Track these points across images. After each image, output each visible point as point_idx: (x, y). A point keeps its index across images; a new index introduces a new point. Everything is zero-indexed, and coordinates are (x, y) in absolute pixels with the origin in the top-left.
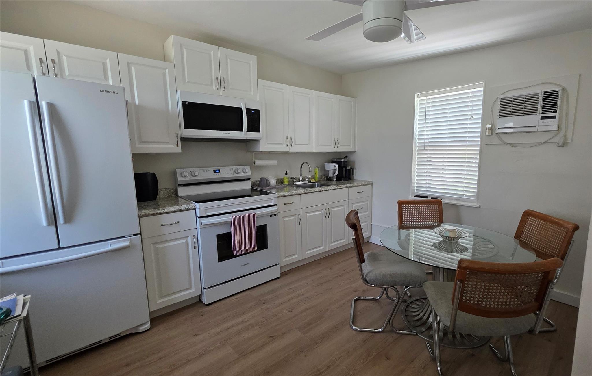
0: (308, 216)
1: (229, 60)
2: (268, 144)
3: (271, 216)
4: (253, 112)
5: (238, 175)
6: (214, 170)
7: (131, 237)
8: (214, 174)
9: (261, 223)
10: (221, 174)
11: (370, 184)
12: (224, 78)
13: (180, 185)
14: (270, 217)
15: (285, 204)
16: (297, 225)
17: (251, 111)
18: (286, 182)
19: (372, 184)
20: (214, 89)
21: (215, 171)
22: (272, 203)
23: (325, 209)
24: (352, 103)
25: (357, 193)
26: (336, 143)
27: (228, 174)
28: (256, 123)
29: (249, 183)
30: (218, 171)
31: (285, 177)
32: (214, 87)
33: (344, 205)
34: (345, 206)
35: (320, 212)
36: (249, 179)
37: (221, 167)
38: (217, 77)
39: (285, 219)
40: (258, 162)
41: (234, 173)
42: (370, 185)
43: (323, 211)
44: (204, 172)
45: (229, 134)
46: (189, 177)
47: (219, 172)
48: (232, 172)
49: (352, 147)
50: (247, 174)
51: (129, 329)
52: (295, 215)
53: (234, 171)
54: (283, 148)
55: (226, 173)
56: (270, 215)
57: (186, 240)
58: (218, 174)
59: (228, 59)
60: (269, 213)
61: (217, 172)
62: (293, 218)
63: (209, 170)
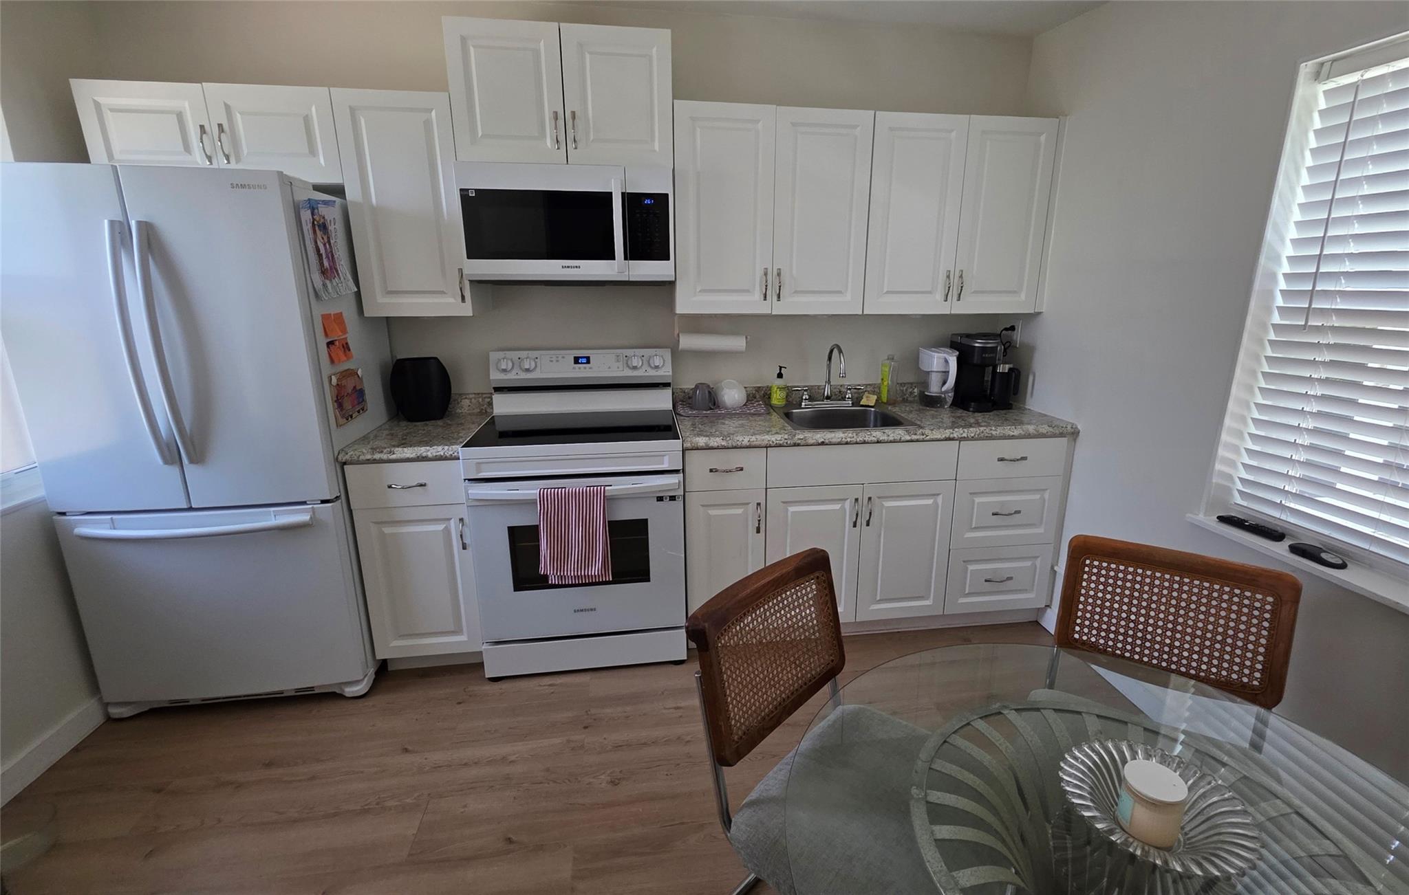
0: (789, 514)
1: (588, 56)
2: (703, 291)
3: (660, 499)
4: (647, 201)
5: (635, 373)
6: (575, 358)
7: (315, 506)
8: (574, 368)
9: (626, 513)
10: (590, 368)
11: (1062, 435)
12: (573, 113)
13: (499, 390)
14: (658, 501)
15: (711, 471)
16: (750, 535)
17: (643, 199)
18: (778, 398)
19: (1075, 434)
20: (550, 147)
21: (576, 360)
22: (663, 464)
23: (857, 500)
24: (1043, 138)
25: (998, 461)
26: (955, 286)
27: (609, 368)
28: (657, 235)
29: (667, 393)
30: (584, 361)
31: (774, 386)
32: (549, 142)
33: (934, 495)
34: (940, 499)
35: (837, 507)
36: (667, 385)
37: (595, 351)
38: (556, 113)
39: (713, 512)
40: (688, 342)
41: (625, 366)
42: (1064, 440)
43: (847, 504)
44: (552, 361)
45: (579, 267)
46: (514, 372)
47: (588, 362)
48: (621, 363)
49: (1023, 296)
50: (660, 373)
51: (330, 685)
52: (748, 504)
53: (625, 362)
54: (751, 303)
55: (604, 366)
56: (657, 497)
57: (445, 525)
58: (585, 368)
59: (586, 53)
60: (656, 492)
61: (582, 363)
62: (739, 511)
63: (563, 357)
